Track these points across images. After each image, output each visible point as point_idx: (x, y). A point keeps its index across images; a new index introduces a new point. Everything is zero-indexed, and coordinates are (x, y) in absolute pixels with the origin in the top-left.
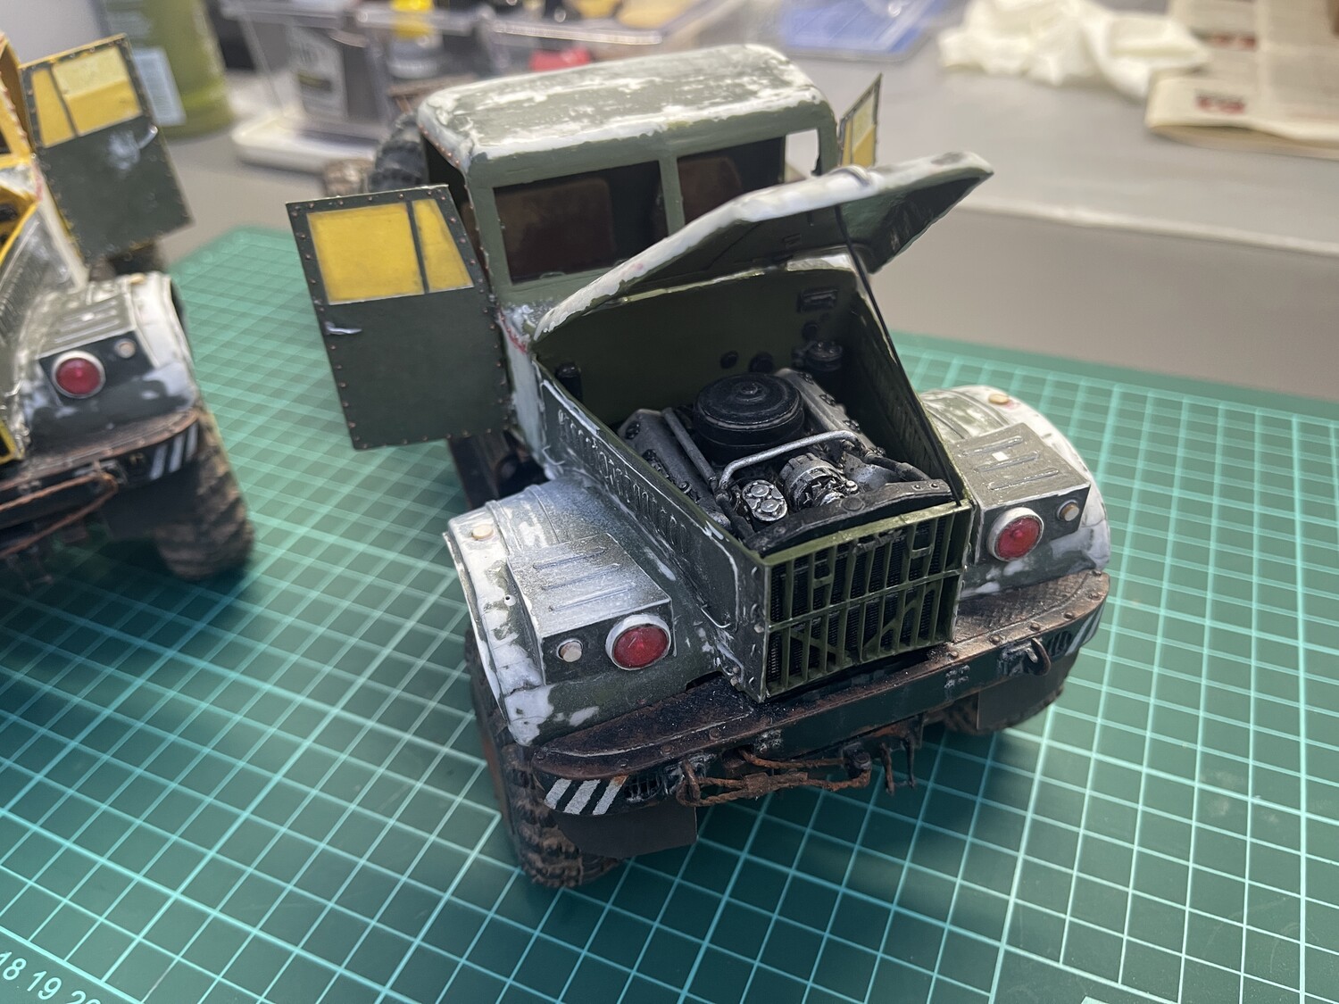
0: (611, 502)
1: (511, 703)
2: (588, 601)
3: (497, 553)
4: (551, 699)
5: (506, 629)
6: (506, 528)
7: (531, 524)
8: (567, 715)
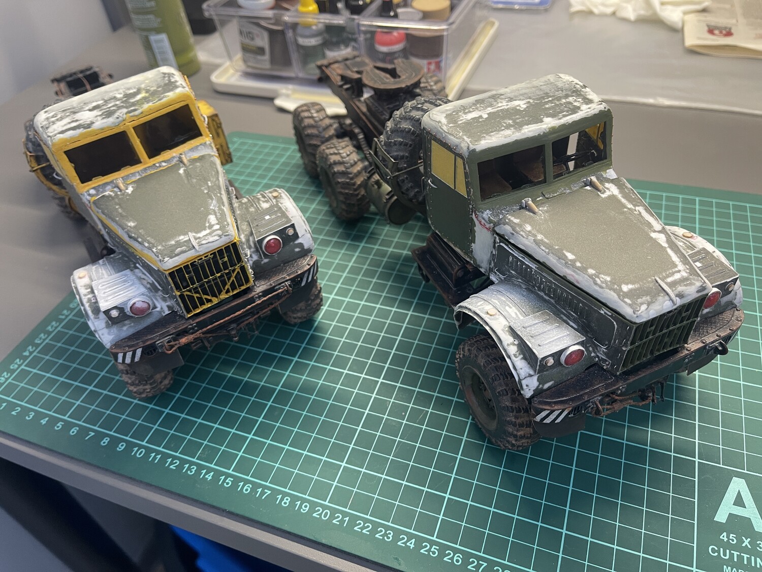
0: (538, 294)
1: (524, 383)
2: (553, 341)
3: (504, 322)
4: (538, 380)
5: (518, 353)
6: (501, 310)
7: (511, 308)
8: (543, 385)
